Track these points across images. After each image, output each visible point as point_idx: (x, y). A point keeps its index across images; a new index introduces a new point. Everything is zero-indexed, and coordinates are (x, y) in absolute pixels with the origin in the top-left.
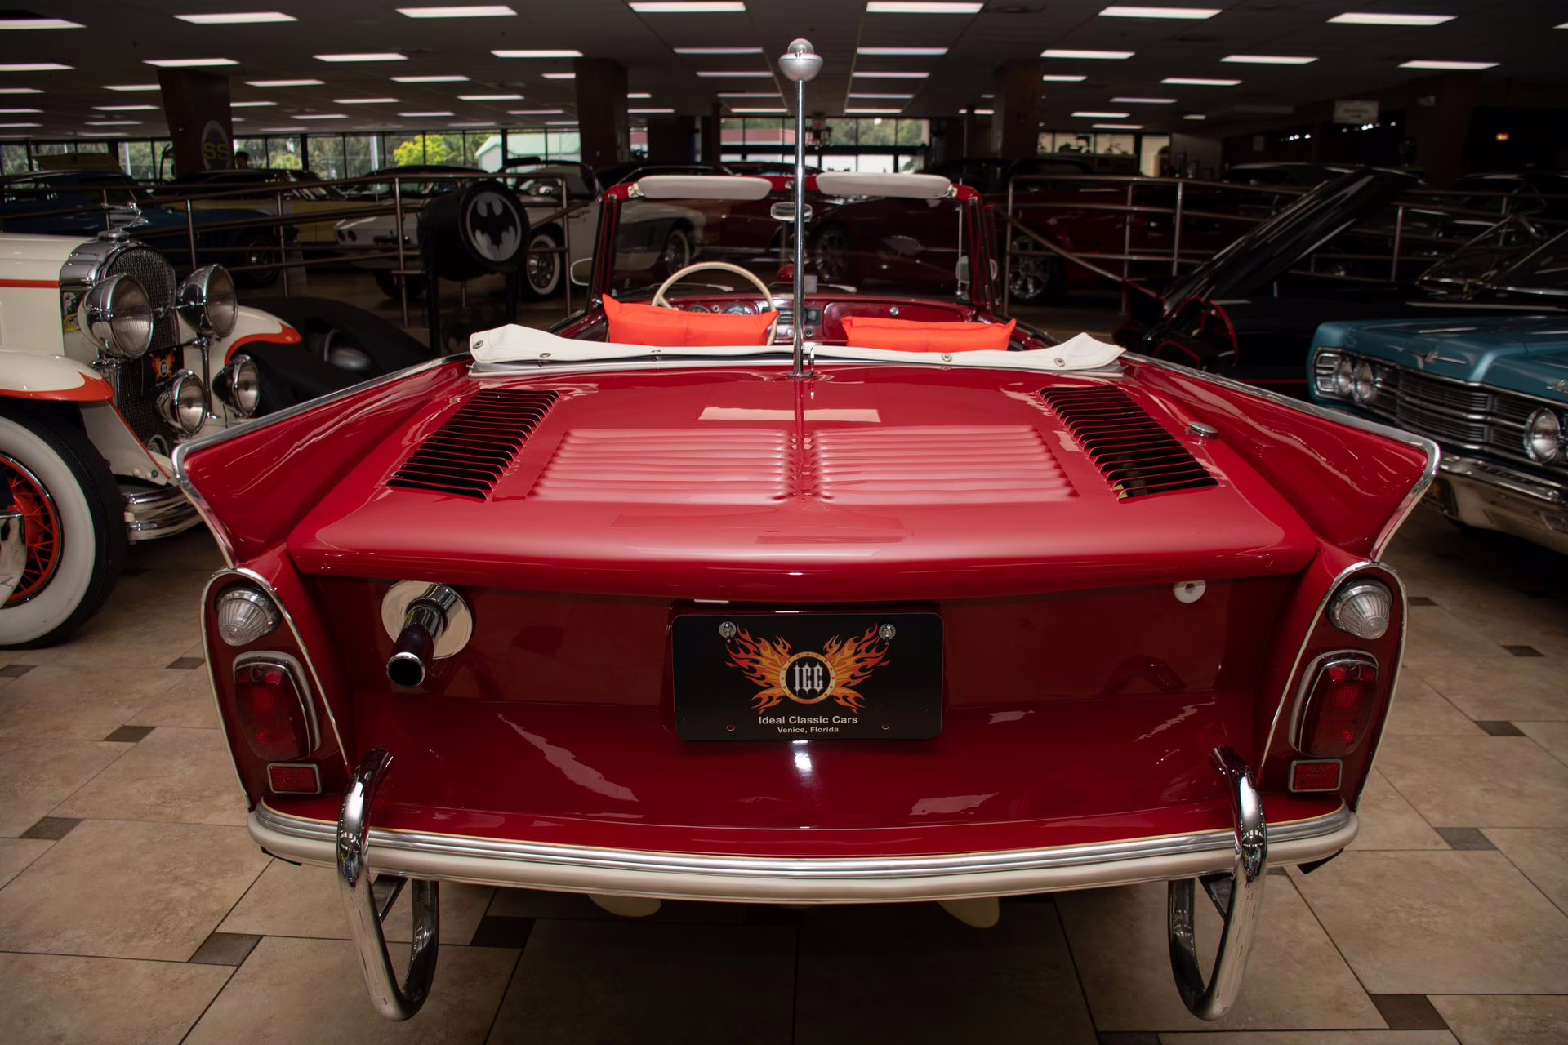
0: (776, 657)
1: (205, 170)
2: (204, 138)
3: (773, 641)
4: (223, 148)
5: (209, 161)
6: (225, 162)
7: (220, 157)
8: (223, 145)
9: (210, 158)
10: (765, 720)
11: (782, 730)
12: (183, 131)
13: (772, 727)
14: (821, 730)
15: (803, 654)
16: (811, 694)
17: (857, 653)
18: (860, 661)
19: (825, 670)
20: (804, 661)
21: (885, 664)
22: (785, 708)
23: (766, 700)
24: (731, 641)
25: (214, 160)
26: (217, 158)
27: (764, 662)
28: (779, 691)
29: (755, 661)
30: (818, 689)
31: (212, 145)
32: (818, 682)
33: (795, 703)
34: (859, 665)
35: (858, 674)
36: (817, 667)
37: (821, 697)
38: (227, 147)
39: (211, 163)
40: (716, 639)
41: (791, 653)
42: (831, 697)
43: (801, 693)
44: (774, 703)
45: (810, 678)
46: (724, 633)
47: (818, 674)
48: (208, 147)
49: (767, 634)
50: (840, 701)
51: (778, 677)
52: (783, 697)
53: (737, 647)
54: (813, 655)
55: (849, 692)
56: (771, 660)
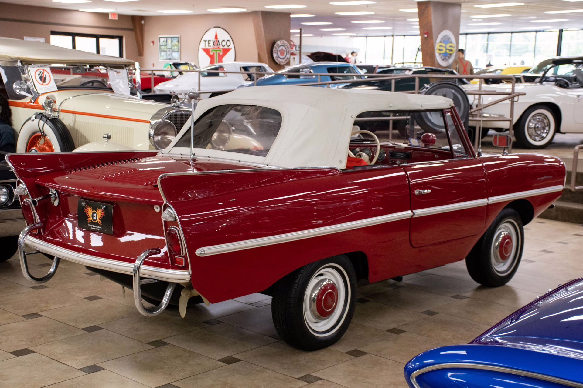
0: (90, 211)
2: (438, 40)
3: (90, 207)
4: (451, 46)
6: (451, 55)
10: (89, 225)
11: (92, 228)
12: (428, 37)
13: (91, 227)
14: (97, 229)
15: (94, 211)
16: (95, 220)
17: (101, 212)
18: (101, 214)
19: (97, 215)
20: (94, 213)
21: (104, 215)
22: (92, 223)
23: (89, 220)
24: (85, 206)
25: (444, 53)
26: (446, 52)
27: (89, 212)
28: (91, 219)
29: (88, 211)
30: (96, 219)
31: (444, 45)
32: (96, 218)
33: (93, 222)
34: (101, 215)
35: (101, 217)
36: (96, 214)
37: (96, 221)
38: (453, 46)
39: (441, 55)
40: (83, 206)
41: (92, 210)
42: (97, 222)
43: (94, 220)
44: (90, 221)
45: (95, 216)
46: (82, 204)
47: (96, 216)
48: (440, 46)
49: (89, 206)
50: (99, 223)
51: (91, 216)
52: (91, 220)
53: (86, 208)
54: (95, 211)
55: (100, 221)
56: (90, 212)
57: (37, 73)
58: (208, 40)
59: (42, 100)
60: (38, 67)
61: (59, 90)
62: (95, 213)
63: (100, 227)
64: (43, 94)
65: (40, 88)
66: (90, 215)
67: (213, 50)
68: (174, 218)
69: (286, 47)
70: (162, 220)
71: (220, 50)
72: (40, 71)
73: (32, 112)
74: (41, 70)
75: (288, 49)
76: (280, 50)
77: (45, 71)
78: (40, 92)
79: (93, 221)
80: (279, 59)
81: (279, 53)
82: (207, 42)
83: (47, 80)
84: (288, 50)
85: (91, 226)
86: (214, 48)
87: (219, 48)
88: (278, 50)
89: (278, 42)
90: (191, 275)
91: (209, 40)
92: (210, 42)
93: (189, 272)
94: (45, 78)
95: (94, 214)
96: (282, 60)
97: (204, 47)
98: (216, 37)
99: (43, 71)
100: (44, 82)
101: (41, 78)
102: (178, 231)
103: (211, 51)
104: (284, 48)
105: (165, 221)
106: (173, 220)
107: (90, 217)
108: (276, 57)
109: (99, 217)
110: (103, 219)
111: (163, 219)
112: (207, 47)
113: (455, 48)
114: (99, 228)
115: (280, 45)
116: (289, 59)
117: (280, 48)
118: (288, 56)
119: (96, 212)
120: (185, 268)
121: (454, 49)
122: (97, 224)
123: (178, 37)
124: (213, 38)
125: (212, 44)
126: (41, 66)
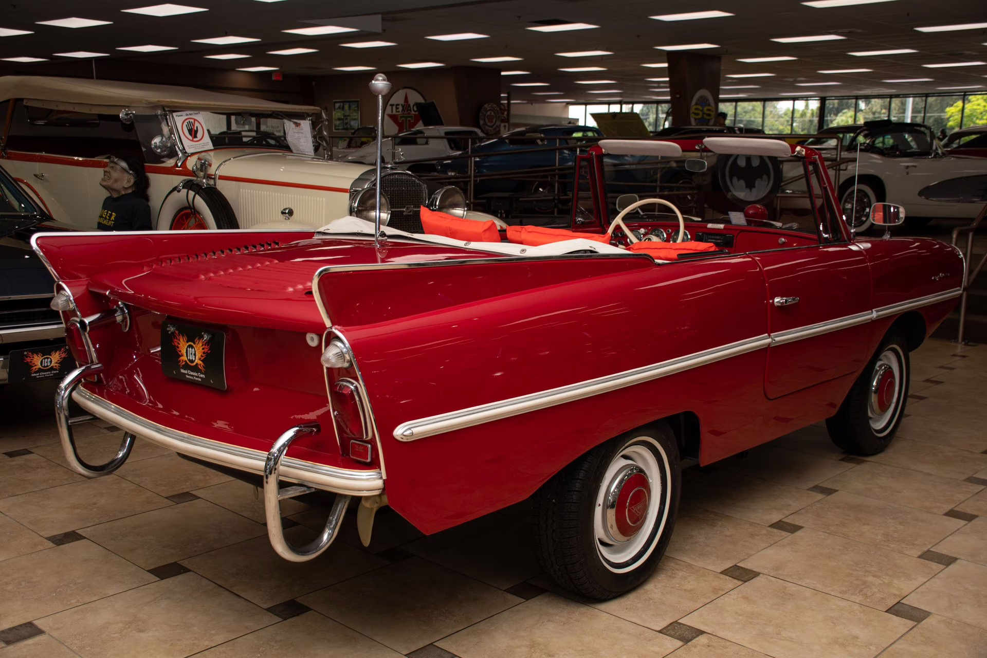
0: (183, 343)
1: (691, 125)
2: (694, 102)
3: (183, 336)
4: (709, 110)
5: (696, 119)
6: (709, 120)
7: (705, 116)
8: (710, 108)
9: (697, 117)
10: (183, 371)
11: (187, 376)
12: (680, 97)
13: (185, 374)
14: (197, 379)
15: (190, 343)
16: (192, 361)
17: (203, 345)
18: (203, 349)
19: (195, 352)
20: (190, 346)
21: (209, 352)
22: (187, 367)
23: (181, 361)
24: (173, 333)
25: (700, 118)
26: (703, 117)
27: (181, 344)
28: (184, 358)
29: (179, 344)
30: (194, 359)
31: (700, 108)
32: (194, 356)
33: (188, 364)
34: (203, 351)
35: (203, 355)
36: (193, 350)
37: (195, 363)
38: (712, 109)
39: (697, 121)
40: (170, 332)
41: (187, 342)
42: (197, 364)
43: (189, 360)
44: (184, 363)
45: (191, 354)
46: (168, 329)
47: (193, 353)
48: (696, 109)
49: (182, 332)
50: (199, 366)
51: (184, 352)
52: (186, 361)
53: (175, 337)
54: (192, 344)
55: (201, 362)
56: (183, 345)
57: (186, 123)
58: (395, 103)
59: (191, 163)
60: (187, 115)
61: (215, 149)
62: (192, 347)
63: (202, 376)
64: (193, 154)
65: (190, 146)
66: (182, 351)
67: (401, 117)
68: (348, 362)
69: (496, 112)
70: (322, 366)
71: (411, 117)
72: (189, 122)
73: (178, 180)
74: (191, 120)
75: (498, 114)
76: (488, 116)
77: (196, 122)
78: (189, 151)
79: (188, 362)
80: (487, 127)
81: (487, 120)
82: (394, 107)
83: (199, 135)
84: (497, 116)
85: (186, 372)
86: (403, 114)
87: (409, 113)
88: (485, 115)
89: (486, 106)
90: (384, 480)
91: (397, 103)
92: (398, 107)
93: (381, 473)
94: (196, 132)
95: (191, 349)
96: (491, 128)
97: (390, 113)
98: (406, 100)
99: (193, 121)
100: (195, 136)
101: (190, 131)
102: (356, 387)
103: (399, 118)
104: (493, 114)
105: (327, 368)
106: (346, 365)
107: (182, 356)
108: (483, 124)
109: (200, 355)
110: (206, 359)
111: (325, 366)
112: (394, 112)
113: (714, 112)
114: (200, 378)
115: (488, 109)
116: (499, 127)
117: (488, 113)
118: (498, 123)
119: (194, 346)
120: (373, 465)
121: (713, 114)
122: (195, 369)
123: (358, 101)
124: (402, 102)
125: (400, 108)
126: (190, 114)
